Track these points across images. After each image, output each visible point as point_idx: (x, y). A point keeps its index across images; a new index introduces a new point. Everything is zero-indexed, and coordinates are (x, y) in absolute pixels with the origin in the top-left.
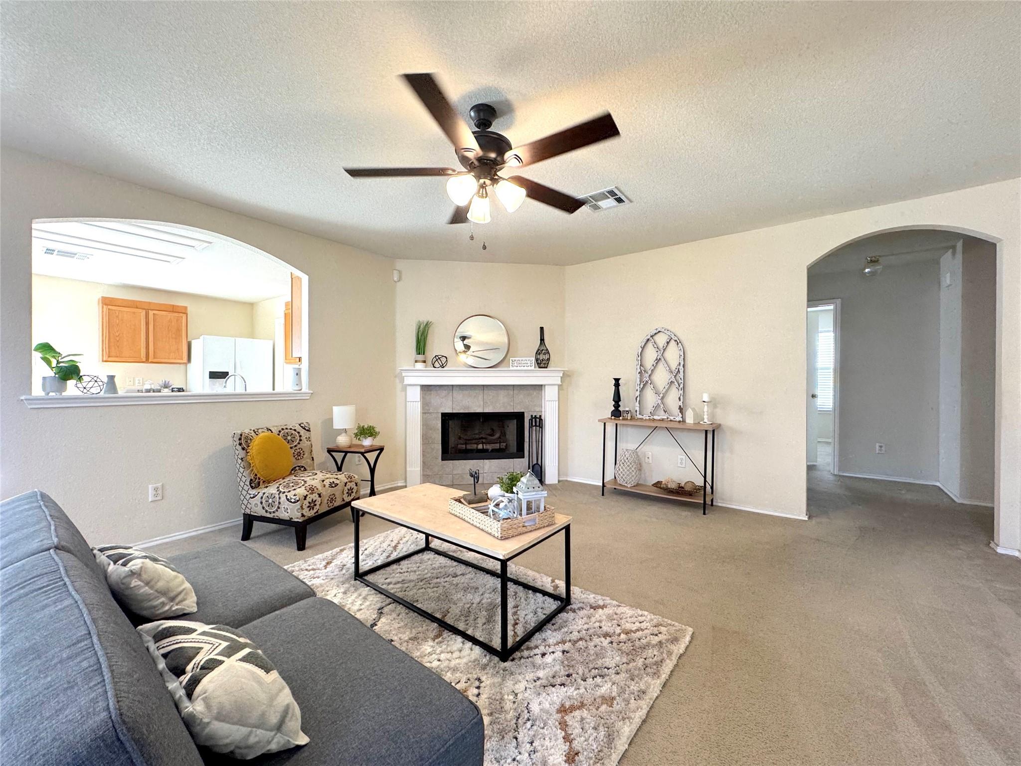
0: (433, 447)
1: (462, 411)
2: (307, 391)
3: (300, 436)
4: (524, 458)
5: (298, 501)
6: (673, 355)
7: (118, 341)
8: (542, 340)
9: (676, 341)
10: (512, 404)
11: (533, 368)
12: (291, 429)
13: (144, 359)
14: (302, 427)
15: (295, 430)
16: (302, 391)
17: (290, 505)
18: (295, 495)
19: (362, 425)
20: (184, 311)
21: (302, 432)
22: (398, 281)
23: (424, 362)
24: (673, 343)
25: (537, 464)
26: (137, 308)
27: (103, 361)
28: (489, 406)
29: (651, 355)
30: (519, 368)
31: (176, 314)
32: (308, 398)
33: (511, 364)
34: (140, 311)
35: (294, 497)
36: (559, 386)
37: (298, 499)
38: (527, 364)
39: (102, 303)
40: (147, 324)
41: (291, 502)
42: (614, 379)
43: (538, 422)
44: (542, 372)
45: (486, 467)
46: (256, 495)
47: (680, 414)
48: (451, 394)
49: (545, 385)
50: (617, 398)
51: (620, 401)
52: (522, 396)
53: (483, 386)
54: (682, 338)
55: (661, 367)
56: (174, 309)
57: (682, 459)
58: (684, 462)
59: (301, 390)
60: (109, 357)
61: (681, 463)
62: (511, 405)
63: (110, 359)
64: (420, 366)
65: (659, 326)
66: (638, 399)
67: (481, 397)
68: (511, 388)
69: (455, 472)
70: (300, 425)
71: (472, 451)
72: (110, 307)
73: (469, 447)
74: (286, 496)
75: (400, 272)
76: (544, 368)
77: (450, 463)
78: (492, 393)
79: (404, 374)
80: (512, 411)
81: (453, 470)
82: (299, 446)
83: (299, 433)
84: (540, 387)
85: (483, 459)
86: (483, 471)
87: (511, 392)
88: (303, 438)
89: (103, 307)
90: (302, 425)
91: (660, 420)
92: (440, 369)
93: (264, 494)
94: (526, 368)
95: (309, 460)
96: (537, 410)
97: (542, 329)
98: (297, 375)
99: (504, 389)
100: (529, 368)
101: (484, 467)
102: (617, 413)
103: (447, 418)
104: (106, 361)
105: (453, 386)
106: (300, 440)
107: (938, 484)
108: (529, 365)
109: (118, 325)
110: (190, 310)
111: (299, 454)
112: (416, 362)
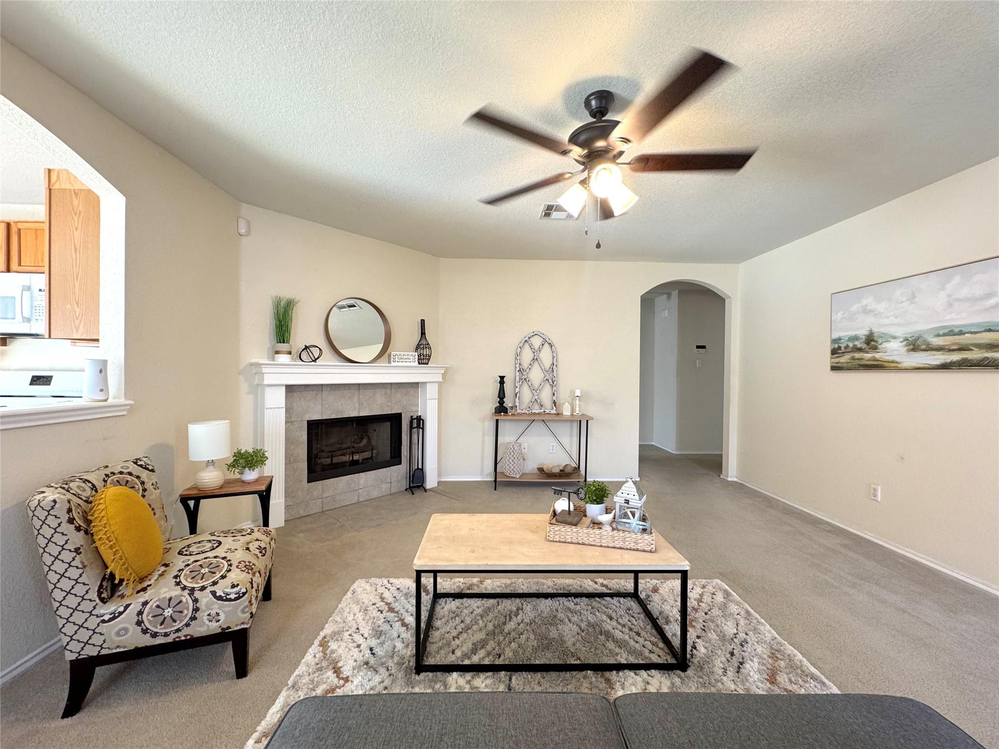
0: (295, 467)
1: (334, 417)
2: (122, 401)
3: (143, 483)
4: (401, 464)
5: (244, 594)
6: (546, 356)
8: (423, 333)
9: (550, 344)
10: (390, 405)
11: (416, 364)
12: (121, 473)
14: (141, 466)
15: (130, 474)
16: (110, 401)
17: (227, 606)
18: (233, 586)
21: (144, 475)
22: (246, 235)
23: (290, 353)
24: (546, 345)
25: (418, 468)
28: (364, 408)
29: (527, 355)
30: (400, 364)
32: (125, 413)
33: (392, 359)
35: (235, 589)
36: (440, 384)
37: (244, 590)
38: (410, 359)
41: (230, 600)
42: (500, 376)
43: (418, 423)
44: (423, 369)
45: (362, 482)
46: (121, 613)
47: (554, 407)
49: (425, 383)
50: (502, 395)
51: (505, 397)
52: (399, 395)
53: (359, 385)
54: (554, 340)
55: (536, 366)
57: (553, 446)
58: (555, 448)
59: (106, 400)
61: (553, 450)
62: (388, 406)
64: (283, 358)
65: (536, 329)
66: (518, 395)
67: (355, 399)
68: (389, 386)
69: (325, 495)
70: (136, 463)
71: (342, 465)
73: (335, 460)
74: (214, 593)
75: (249, 223)
76: (425, 364)
77: (319, 484)
78: (369, 393)
80: (390, 413)
81: (322, 493)
83: (138, 477)
84: (415, 385)
85: (359, 473)
87: (389, 391)
88: (148, 486)
90: (140, 463)
91: (539, 414)
92: (313, 363)
93: (145, 604)
94: (408, 364)
95: (162, 522)
96: (414, 410)
97: (423, 321)
98: (101, 371)
99: (382, 388)
100: (412, 364)
101: (359, 482)
102: (501, 409)
103: (313, 426)
105: (322, 385)
106: (145, 490)
107: (653, 443)
108: (411, 360)
112: (277, 352)
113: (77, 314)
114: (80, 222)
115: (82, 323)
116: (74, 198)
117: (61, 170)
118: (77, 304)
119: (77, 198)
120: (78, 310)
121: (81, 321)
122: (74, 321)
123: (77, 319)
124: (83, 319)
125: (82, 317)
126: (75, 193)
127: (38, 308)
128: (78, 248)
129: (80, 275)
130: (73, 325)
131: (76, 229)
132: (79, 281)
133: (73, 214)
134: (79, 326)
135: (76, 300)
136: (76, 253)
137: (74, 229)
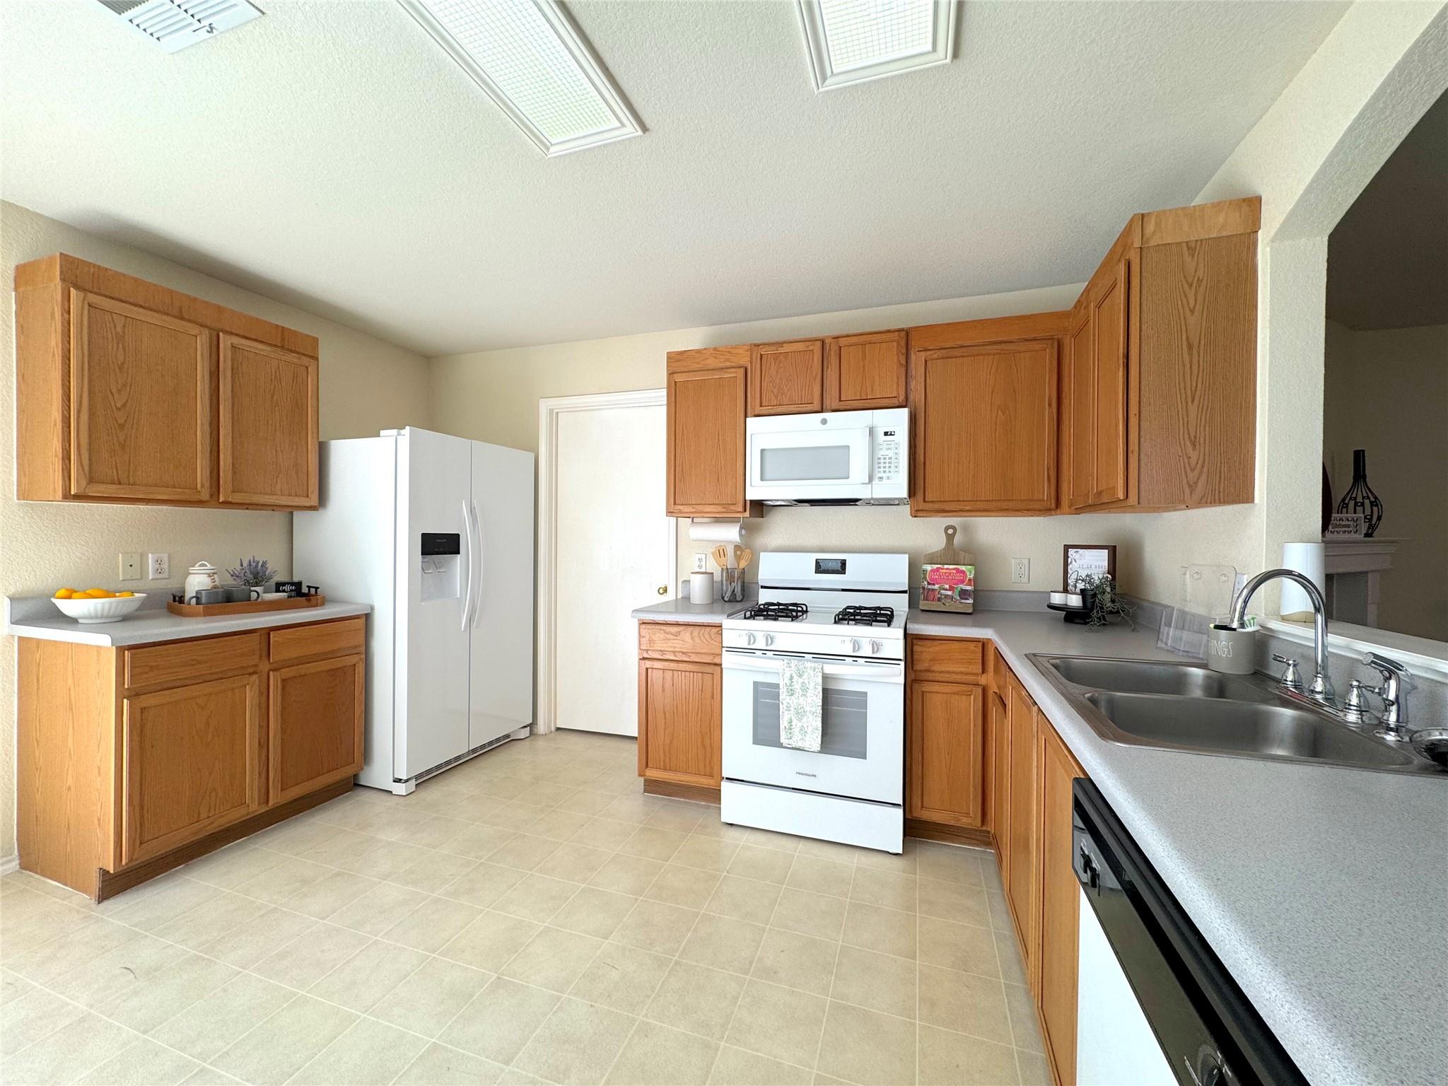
7: (122, 426)
13: (205, 495)
20: (305, 350)
26: (182, 318)
27: (67, 496)
31: (292, 358)
34: (194, 330)
39: (63, 280)
40: (215, 374)
56: (285, 341)
60: (91, 480)
63: (95, 490)
72: (92, 298)
89: (67, 297)
104: (78, 497)
109: (121, 368)
110: (326, 354)
113: (1193, 462)
114: (1200, 298)
115: (1204, 477)
116: (1188, 259)
117: (1164, 212)
118: (1194, 444)
119: (1193, 256)
120: (1194, 455)
121: (1200, 474)
122: (1186, 474)
123: (1192, 470)
124: (1205, 470)
125: (1203, 466)
126: (1189, 248)
127: (882, 461)
128: (1196, 344)
129: (1198, 393)
130: (1185, 482)
131: (1192, 311)
132: (1196, 402)
133: (1186, 286)
134: (1196, 483)
135: (1190, 437)
136: (1191, 355)
137: (1187, 310)
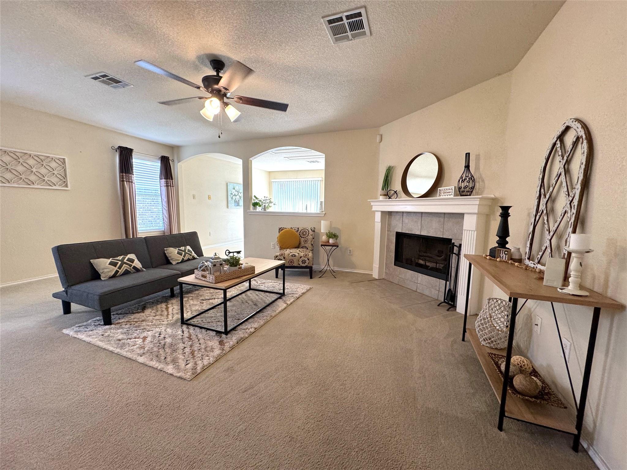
0: (390, 255)
8: (466, 166)
9: (581, 137)
11: (452, 196)
15: (307, 230)
19: (331, 232)
21: (311, 231)
23: (386, 195)
24: (578, 141)
25: (450, 289)
28: (425, 230)
32: (323, 216)
36: (477, 214)
38: (450, 192)
48: (402, 219)
49: (464, 214)
51: (508, 236)
52: (450, 224)
53: (422, 213)
62: (441, 231)
64: (383, 198)
67: (420, 222)
68: (443, 215)
70: (311, 228)
75: (381, 136)
76: (467, 195)
77: (398, 269)
78: (427, 220)
79: (372, 204)
80: (442, 237)
82: (307, 238)
83: (309, 232)
84: (461, 216)
85: (418, 272)
86: (417, 281)
87: (442, 220)
88: (310, 234)
92: (390, 199)
95: (309, 245)
97: (468, 155)
99: (437, 216)
100: (450, 197)
105: (403, 212)
106: (308, 235)
111: (306, 241)
112: (381, 195)
